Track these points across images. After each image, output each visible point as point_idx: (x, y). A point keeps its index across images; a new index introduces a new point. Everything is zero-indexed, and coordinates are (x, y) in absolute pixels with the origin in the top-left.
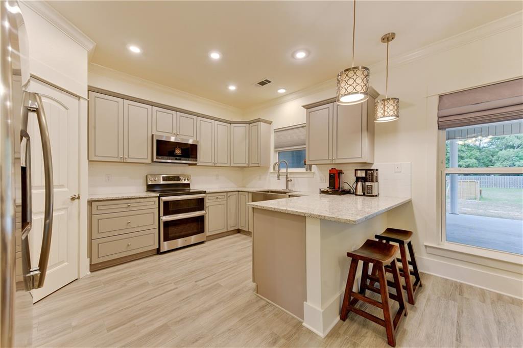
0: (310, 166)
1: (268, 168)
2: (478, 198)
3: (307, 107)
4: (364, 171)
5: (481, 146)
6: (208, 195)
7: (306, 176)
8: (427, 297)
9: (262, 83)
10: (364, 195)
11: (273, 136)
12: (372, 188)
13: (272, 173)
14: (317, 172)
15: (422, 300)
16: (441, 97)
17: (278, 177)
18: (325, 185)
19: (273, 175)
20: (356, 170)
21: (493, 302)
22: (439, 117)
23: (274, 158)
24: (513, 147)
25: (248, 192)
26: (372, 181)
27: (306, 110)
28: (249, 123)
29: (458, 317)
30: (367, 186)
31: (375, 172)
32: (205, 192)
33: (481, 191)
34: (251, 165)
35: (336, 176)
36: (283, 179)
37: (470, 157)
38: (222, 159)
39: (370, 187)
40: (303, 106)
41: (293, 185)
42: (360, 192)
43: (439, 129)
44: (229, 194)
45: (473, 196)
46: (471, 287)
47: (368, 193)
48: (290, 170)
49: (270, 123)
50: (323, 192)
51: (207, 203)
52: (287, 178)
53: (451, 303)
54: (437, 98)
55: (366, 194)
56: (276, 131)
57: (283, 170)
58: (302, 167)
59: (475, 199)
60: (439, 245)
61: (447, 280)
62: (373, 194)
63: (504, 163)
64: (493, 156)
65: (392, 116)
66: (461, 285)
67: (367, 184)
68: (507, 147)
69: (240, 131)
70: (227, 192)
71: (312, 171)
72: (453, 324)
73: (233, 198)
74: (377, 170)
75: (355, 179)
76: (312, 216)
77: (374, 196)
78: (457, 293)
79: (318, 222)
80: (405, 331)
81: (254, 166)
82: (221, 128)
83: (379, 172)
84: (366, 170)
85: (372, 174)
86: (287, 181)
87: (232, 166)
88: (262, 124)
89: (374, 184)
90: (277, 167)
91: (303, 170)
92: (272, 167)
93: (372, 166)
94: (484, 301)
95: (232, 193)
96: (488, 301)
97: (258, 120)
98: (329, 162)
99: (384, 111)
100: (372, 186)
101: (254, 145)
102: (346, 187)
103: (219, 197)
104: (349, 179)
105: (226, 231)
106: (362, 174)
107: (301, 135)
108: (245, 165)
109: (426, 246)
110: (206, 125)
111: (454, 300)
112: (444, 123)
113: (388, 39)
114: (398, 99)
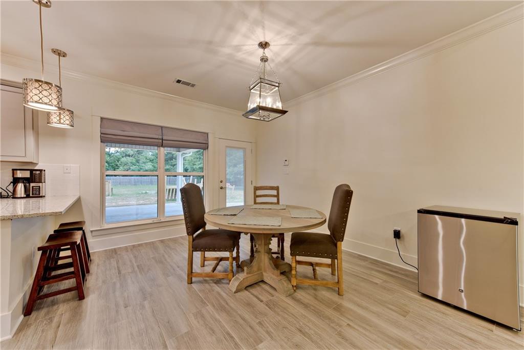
2: (111, 194)
4: (29, 171)
5: (110, 152)
8: (96, 264)
10: (28, 196)
12: (40, 188)
15: (93, 268)
16: (102, 119)
20: (13, 170)
21: (131, 250)
22: (101, 133)
24: (129, 156)
29: (117, 264)
30: (33, 187)
31: (43, 172)
33: (112, 189)
39: (38, 188)
42: (20, 194)
43: (101, 142)
46: (120, 248)
47: (33, 194)
53: (112, 260)
54: (99, 119)
55: (31, 195)
59: (109, 195)
60: (101, 227)
61: (106, 250)
62: (41, 195)
63: (125, 167)
64: (118, 161)
65: (67, 124)
66: (115, 249)
67: (32, 184)
68: (126, 155)
72: (115, 269)
74: (44, 171)
75: (11, 179)
77: (42, 197)
78: (114, 254)
80: (88, 288)
84: (32, 171)
85: (40, 175)
89: (42, 185)
93: (35, 166)
94: (127, 251)
96: (129, 250)
99: (60, 119)
100: (40, 187)
106: (24, 174)
109: (92, 231)
111: (113, 258)
112: (106, 139)
113: (59, 54)
114: (72, 112)
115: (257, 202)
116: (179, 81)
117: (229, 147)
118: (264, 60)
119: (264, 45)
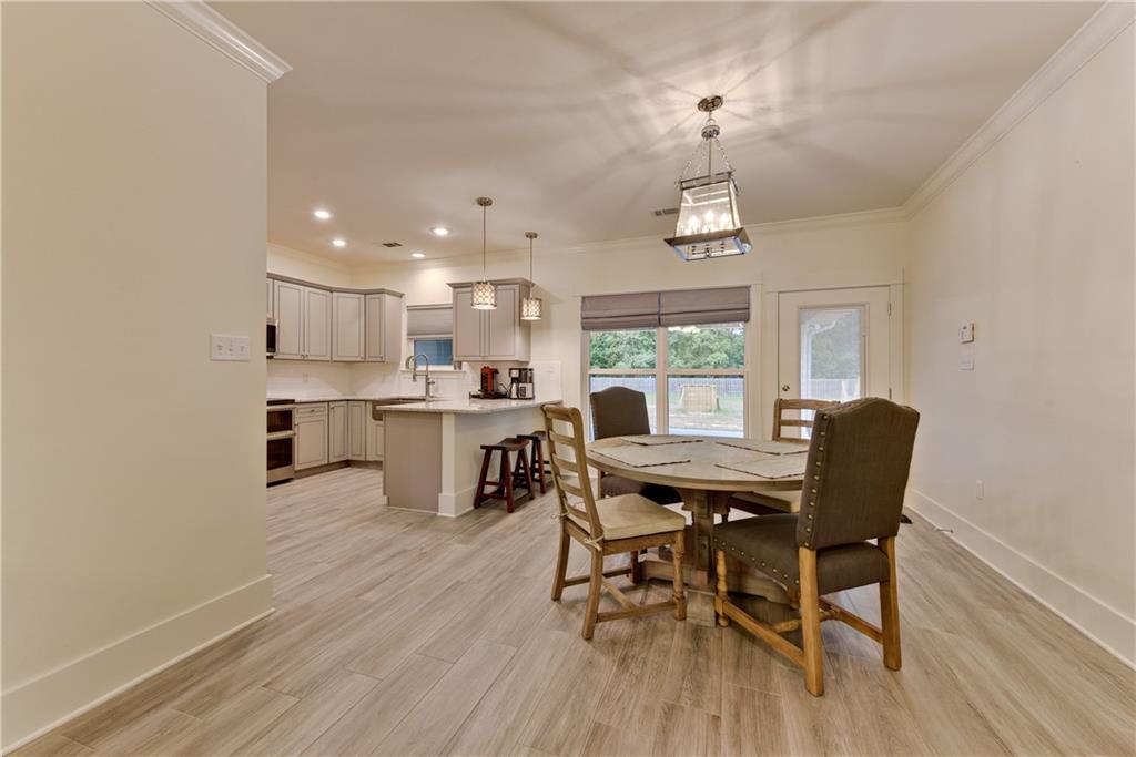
0: (460, 363)
1: (398, 364)
3: (455, 286)
4: (518, 371)
6: (299, 406)
7: (454, 376)
9: (389, 245)
10: (518, 398)
11: (405, 316)
12: (525, 390)
13: (404, 372)
14: (469, 371)
16: (584, 298)
17: (414, 378)
18: (476, 388)
19: (406, 375)
20: (511, 369)
22: (583, 318)
23: (407, 350)
25: (366, 401)
26: (526, 382)
27: (451, 289)
28: (366, 293)
30: (521, 388)
31: (529, 372)
32: (292, 402)
33: (718, 400)
34: (368, 359)
35: (489, 376)
36: (421, 381)
37: (719, 351)
38: (317, 349)
39: (524, 388)
40: (450, 285)
41: (437, 390)
42: (514, 395)
43: (583, 330)
44: (332, 405)
45: (709, 407)
47: (521, 395)
48: (431, 368)
49: (401, 296)
50: (474, 396)
51: (297, 418)
52: (427, 379)
54: (580, 299)
55: (520, 397)
56: (411, 309)
57: (421, 368)
58: (450, 364)
59: (710, 411)
62: (526, 397)
67: (521, 385)
69: (349, 305)
70: (329, 402)
71: (463, 369)
73: (339, 411)
74: (531, 370)
75: (510, 379)
76: (448, 412)
77: (527, 399)
79: (453, 416)
81: (376, 360)
82: (316, 297)
83: (535, 372)
84: (520, 370)
85: (526, 374)
86: (428, 384)
87: (335, 359)
88: (388, 298)
89: (528, 386)
90: (412, 363)
91: (451, 368)
92: (403, 363)
93: (527, 364)
95: (337, 404)
97: (382, 292)
98: (480, 359)
101: (372, 327)
102: (502, 390)
103: (316, 410)
104: (504, 381)
105: (326, 462)
106: (515, 374)
107: (446, 319)
108: (359, 359)
110: (289, 294)
112: (588, 324)
113: (531, 237)
114: (540, 300)
115: (782, 436)
116: (658, 213)
117: (806, 308)
118: (710, 133)
119: (710, 104)
